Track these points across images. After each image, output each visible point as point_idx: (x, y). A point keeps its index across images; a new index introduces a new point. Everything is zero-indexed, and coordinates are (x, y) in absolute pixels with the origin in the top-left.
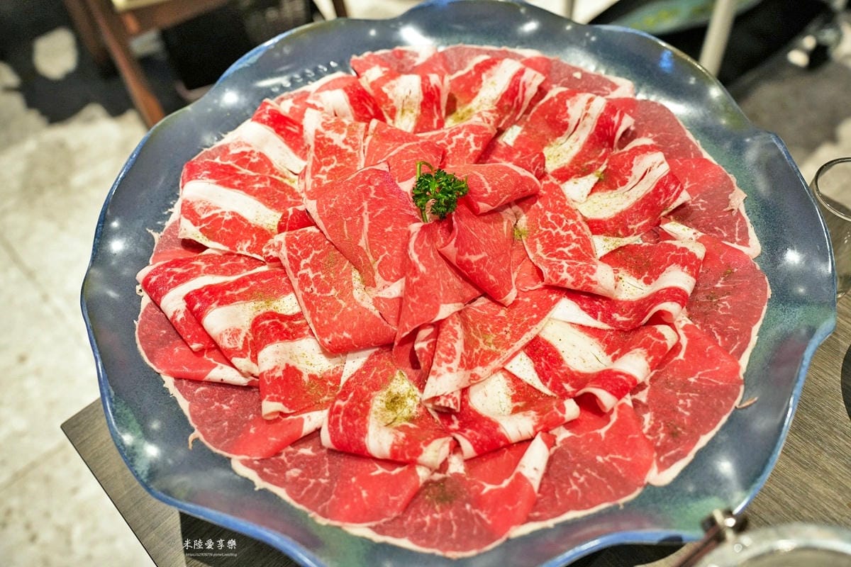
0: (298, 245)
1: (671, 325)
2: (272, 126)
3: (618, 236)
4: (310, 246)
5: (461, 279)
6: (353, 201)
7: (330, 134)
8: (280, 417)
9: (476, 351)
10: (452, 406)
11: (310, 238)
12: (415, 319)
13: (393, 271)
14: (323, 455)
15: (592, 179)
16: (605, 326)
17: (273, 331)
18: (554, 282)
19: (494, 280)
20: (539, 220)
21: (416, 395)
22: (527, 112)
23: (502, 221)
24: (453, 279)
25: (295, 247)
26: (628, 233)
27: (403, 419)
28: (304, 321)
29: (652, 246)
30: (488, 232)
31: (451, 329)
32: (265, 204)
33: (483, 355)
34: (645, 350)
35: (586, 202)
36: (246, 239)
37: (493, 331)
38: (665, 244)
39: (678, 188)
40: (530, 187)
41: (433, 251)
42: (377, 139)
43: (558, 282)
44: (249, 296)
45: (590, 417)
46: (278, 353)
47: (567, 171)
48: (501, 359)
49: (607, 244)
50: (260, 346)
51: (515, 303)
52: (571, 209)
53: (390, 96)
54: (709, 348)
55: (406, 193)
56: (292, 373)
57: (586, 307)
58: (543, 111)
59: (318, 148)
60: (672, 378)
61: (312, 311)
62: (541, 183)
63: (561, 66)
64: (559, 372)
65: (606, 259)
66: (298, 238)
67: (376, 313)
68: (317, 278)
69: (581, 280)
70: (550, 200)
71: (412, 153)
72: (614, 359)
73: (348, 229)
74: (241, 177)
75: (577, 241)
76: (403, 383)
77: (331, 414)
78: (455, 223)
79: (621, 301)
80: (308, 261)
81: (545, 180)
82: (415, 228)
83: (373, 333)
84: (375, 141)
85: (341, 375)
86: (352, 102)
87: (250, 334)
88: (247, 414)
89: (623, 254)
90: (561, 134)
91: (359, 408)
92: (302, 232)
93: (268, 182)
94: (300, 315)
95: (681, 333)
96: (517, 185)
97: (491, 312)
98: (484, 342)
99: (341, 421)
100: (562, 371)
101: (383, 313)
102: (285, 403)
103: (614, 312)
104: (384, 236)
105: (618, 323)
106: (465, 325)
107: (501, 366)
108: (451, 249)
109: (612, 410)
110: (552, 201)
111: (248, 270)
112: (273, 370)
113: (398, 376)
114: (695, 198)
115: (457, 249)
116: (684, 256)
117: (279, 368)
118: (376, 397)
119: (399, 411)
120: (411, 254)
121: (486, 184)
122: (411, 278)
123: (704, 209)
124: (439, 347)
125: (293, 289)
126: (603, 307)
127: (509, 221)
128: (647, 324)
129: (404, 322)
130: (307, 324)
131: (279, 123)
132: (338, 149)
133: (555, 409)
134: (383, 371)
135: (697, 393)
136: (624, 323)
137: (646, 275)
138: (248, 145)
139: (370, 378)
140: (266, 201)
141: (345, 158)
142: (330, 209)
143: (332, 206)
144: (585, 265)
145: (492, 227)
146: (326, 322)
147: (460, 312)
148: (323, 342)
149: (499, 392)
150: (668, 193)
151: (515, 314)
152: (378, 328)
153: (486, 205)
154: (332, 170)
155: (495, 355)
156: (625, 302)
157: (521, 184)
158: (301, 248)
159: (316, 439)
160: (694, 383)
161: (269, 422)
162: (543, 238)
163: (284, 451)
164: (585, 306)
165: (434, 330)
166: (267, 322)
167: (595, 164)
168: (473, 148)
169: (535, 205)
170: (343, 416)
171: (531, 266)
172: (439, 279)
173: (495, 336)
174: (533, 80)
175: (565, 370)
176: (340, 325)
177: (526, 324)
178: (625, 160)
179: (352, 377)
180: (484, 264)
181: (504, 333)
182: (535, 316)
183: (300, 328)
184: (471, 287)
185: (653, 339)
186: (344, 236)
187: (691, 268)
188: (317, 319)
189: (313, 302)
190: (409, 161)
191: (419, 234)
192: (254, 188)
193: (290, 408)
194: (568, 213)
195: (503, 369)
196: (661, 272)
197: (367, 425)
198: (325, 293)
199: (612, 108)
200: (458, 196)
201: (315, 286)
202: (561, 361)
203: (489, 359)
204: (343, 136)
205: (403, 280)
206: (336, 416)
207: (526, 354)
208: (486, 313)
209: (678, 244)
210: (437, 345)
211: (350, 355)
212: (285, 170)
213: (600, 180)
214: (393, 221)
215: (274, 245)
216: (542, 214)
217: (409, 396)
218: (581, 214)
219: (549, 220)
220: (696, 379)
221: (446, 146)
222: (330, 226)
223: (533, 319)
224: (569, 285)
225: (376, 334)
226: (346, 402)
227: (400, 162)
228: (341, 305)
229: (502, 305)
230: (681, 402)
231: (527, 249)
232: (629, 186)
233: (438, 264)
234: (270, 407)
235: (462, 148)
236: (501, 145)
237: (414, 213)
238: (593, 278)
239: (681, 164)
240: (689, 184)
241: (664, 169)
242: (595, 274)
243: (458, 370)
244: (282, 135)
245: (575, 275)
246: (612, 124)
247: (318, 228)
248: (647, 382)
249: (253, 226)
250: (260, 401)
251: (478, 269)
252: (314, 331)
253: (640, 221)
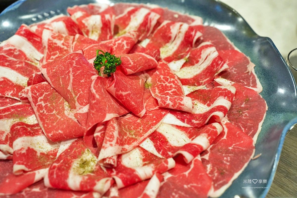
0: (37, 90)
1: (220, 123)
2: (26, 37)
3: (195, 86)
4: (43, 90)
5: (118, 104)
6: (65, 68)
7: (55, 41)
8: (23, 173)
9: (125, 137)
10: (112, 163)
11: (43, 87)
12: (94, 120)
13: (84, 101)
14: (45, 191)
15: (183, 61)
16: (189, 126)
17: (22, 131)
18: (163, 105)
19: (134, 104)
20: (157, 79)
21: (95, 160)
22: (152, 32)
23: (139, 79)
24: (113, 102)
25: (36, 92)
26: (199, 84)
27: (88, 172)
28: (39, 128)
29: (211, 90)
30: (132, 83)
31: (112, 126)
32: (22, 74)
33: (129, 140)
34: (207, 134)
35: (179, 71)
36: (10, 90)
37: (134, 129)
38: (217, 88)
39: (222, 63)
40: (153, 64)
41: (104, 89)
42: (79, 43)
43: (165, 105)
44: (11, 116)
45: (180, 167)
46: (24, 141)
47: (171, 58)
48: (138, 142)
49: (189, 89)
50: (14, 138)
51: (144, 117)
52: (172, 74)
53: (86, 24)
54: (238, 132)
55: (91, 64)
56: (31, 152)
57: (179, 118)
58: (160, 32)
59: (50, 48)
60: (221, 148)
61: (43, 122)
62: (158, 63)
63: (168, 13)
64: (166, 147)
65: (188, 95)
66: (37, 87)
67: (76, 120)
68: (46, 105)
69: (176, 104)
70: (162, 70)
71: (95, 48)
72: (192, 140)
73: (62, 81)
74: (9, 61)
75: (175, 88)
76: (89, 155)
77: (50, 169)
78: (115, 77)
79: (196, 114)
80: (42, 98)
81: (161, 62)
82: (94, 77)
83: (74, 130)
84: (78, 44)
85: (57, 152)
86: (67, 27)
87: (10, 134)
88: (5, 173)
89: (197, 93)
90: (168, 42)
91: (65, 166)
92: (39, 84)
93: (24, 64)
94: (38, 125)
95: (224, 126)
96: (146, 62)
97: (133, 121)
98: (129, 134)
99: (55, 172)
100: (167, 147)
101: (79, 120)
102: (26, 166)
103: (193, 119)
104: (81, 85)
105: (195, 124)
106: (120, 124)
107: (138, 145)
108: (112, 88)
109: (191, 162)
110: (163, 71)
111: (11, 104)
112: (21, 150)
113: (86, 151)
114: (231, 68)
115: (115, 88)
116: (225, 92)
117: (24, 149)
118: (75, 162)
119: (86, 168)
120: (92, 90)
121: (131, 61)
122: (92, 101)
123: (236, 73)
125: (34, 113)
126: (188, 117)
127: (143, 80)
128: (208, 123)
129: (88, 123)
130: (41, 129)
131: (29, 36)
132: (59, 48)
133: (163, 163)
134: (79, 149)
135: (232, 154)
136: (197, 124)
137: (208, 103)
138: (14, 46)
139: (72, 153)
140: (22, 73)
141: (63, 52)
142: (54, 72)
143: (54, 70)
144: (178, 97)
145: (134, 81)
146: (50, 126)
147: (117, 118)
148: (48, 136)
149: (137, 157)
150: (218, 65)
151: (145, 121)
152: (76, 128)
153: (130, 70)
154: (57, 58)
155: (135, 140)
156: (198, 115)
157: (148, 62)
158: (39, 92)
159: (42, 184)
160: (232, 150)
161: (17, 176)
162: (159, 87)
163: (24, 191)
164: (179, 117)
165: (104, 127)
166: (19, 127)
167: (184, 55)
168: (126, 47)
169: (155, 73)
170: (57, 170)
171: (153, 99)
172: (106, 102)
173: (135, 131)
174: (155, 17)
175: (169, 146)
176: (57, 127)
177: (150, 125)
178: (198, 52)
179: (63, 153)
180: (129, 96)
181: (140, 130)
182: (154, 122)
183: (37, 131)
184: (123, 108)
185: (211, 129)
186: (60, 85)
187: (229, 97)
188: (46, 125)
189: (44, 117)
190: (94, 51)
191: (96, 80)
192: (16, 67)
193: (29, 168)
194: (171, 76)
195: (138, 146)
196: (215, 100)
197: (68, 174)
198: (50, 112)
199: (191, 29)
200: (116, 65)
201: (45, 110)
202: (167, 142)
203: (131, 141)
204: (62, 42)
205: (89, 104)
206: (53, 170)
207: (150, 139)
208: (131, 121)
209: (223, 87)
210: (105, 134)
211: (62, 143)
212: (33, 59)
213: (186, 62)
214: (84, 77)
215: (25, 91)
216: (159, 76)
217: (92, 161)
218: (177, 76)
219: (162, 79)
220: (232, 148)
221: (113, 47)
222: (53, 80)
223: (153, 123)
224: (170, 107)
225: (75, 131)
226: (59, 164)
227: (89, 52)
228: (58, 118)
229: (139, 117)
230: (225, 158)
231: (151, 92)
232: (200, 63)
233: (106, 95)
234: (17, 167)
235: (120, 47)
236: (139, 47)
237: (94, 73)
238: (182, 103)
239: (224, 52)
240: (228, 62)
241: (216, 54)
242: (183, 101)
243: (115, 145)
244: (31, 42)
245: (173, 102)
246: (191, 36)
247: (47, 82)
248: (209, 150)
249: (15, 84)
250: (12, 167)
251: (126, 99)
252: (44, 131)
253: (205, 79)
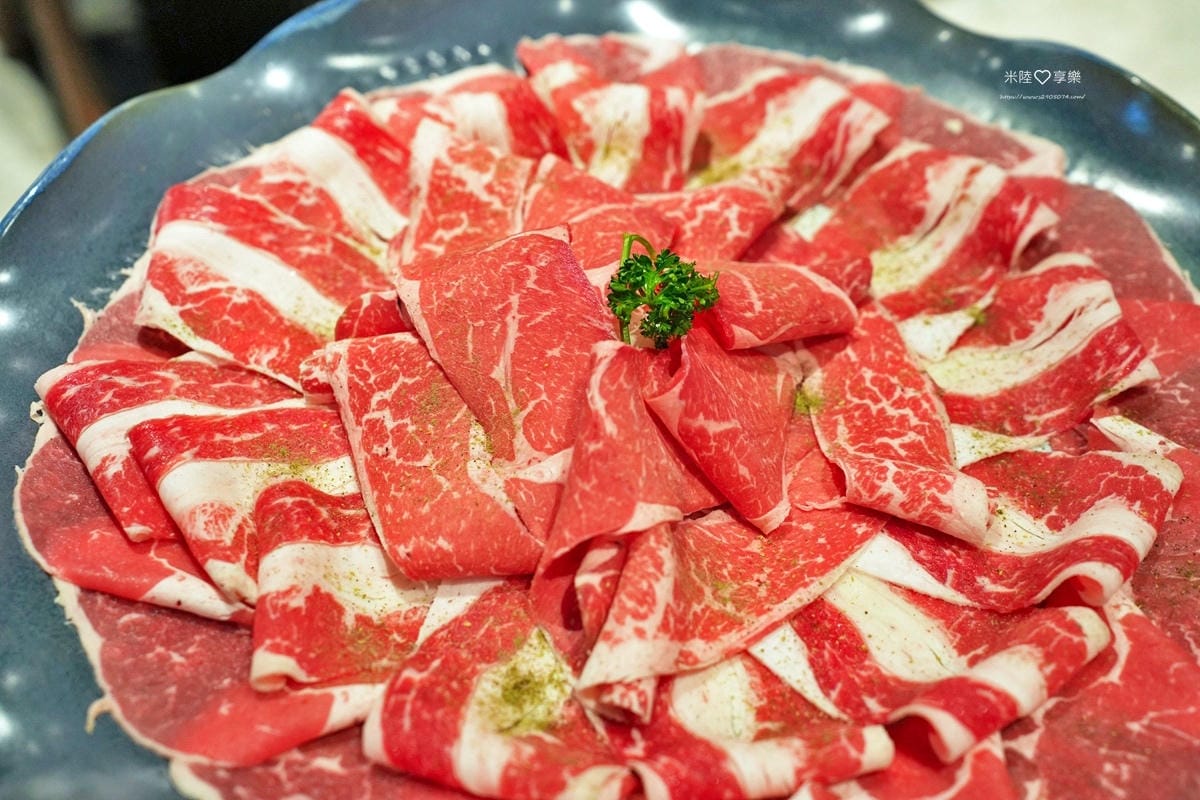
0: (373, 363)
1: (1099, 610)
2: (352, 142)
3: (1003, 431)
4: (396, 367)
5: (683, 466)
6: (492, 291)
7: (461, 171)
8: (287, 689)
9: (697, 608)
10: (636, 708)
11: (397, 353)
12: (584, 522)
13: (552, 432)
14: (362, 776)
15: (960, 321)
16: (960, 599)
17: (299, 519)
18: (866, 498)
19: (748, 477)
20: (848, 382)
21: (565, 681)
22: (847, 183)
23: (776, 372)
24: (665, 458)
25: (366, 367)
26: (1022, 430)
27: (534, 725)
28: (362, 512)
29: (1069, 459)
30: (746, 386)
31: (652, 554)
32: (318, 287)
33: (709, 619)
34: (1040, 649)
35: (943, 360)
36: (270, 345)
37: (733, 576)
38: (1098, 456)
39: (1135, 353)
40: (838, 315)
41: (636, 401)
42: (552, 191)
43: (874, 498)
44: (260, 449)
45: (913, 770)
46: (301, 561)
47: (912, 299)
48: (744, 633)
49: (977, 443)
50: (269, 543)
51: (781, 532)
52: (913, 370)
53: (587, 119)
54: (1176, 665)
55: (597, 288)
56: (322, 605)
57: (924, 557)
58: (877, 184)
59: (435, 195)
60: (1092, 719)
61: (380, 492)
62: (860, 313)
63: (920, 109)
64: (858, 675)
65: (972, 470)
66: (373, 350)
67: (509, 507)
68: (400, 429)
69: (920, 500)
70: (872, 348)
71: (615, 223)
72: (973, 662)
73: (473, 342)
74: (276, 228)
75: (920, 430)
76: (542, 655)
77: (391, 692)
78: (685, 354)
79: (997, 556)
80: (387, 395)
81: (868, 310)
82: (607, 349)
83: (496, 545)
84: (547, 194)
85: (420, 623)
86: (512, 120)
87: (251, 522)
88: (219, 675)
89: (1009, 466)
90: (907, 231)
91: (449, 688)
92: (382, 340)
93: (329, 247)
94: (356, 499)
95: (1118, 629)
96: (813, 308)
97: (733, 542)
98: (714, 593)
99: (408, 708)
100: (864, 673)
101: (522, 510)
102: (301, 660)
103: (981, 573)
104: (543, 366)
105: (988, 595)
106: (681, 550)
107: (742, 646)
108: (671, 402)
109: (960, 760)
110: (877, 350)
111: (264, 402)
112: (287, 593)
113: (534, 640)
114: (1168, 379)
115: (683, 403)
116: (1136, 483)
117: (299, 591)
118: (485, 675)
119: (528, 708)
120: (592, 398)
121: (754, 296)
122: (586, 444)
123: (1186, 402)
124: (625, 586)
125: (348, 449)
126: (960, 561)
127: (788, 376)
128: (1045, 604)
129: (560, 528)
130: (368, 517)
131: (365, 137)
132: (473, 200)
133: (844, 741)
134: (505, 626)
135: (1143, 753)
136: (999, 596)
137: (1053, 513)
138: (298, 170)
139: (478, 637)
140: (320, 281)
141: (485, 218)
142: (446, 300)
143: (449, 295)
144: (931, 473)
145: (754, 380)
146: (406, 515)
147: (673, 526)
148: (395, 553)
149: (732, 698)
150: (1113, 358)
151: (781, 551)
152: (508, 539)
153: (747, 333)
154: (457, 238)
155: (733, 624)
156: (1004, 558)
157: (821, 306)
158: (377, 369)
159: (353, 744)
160: (1140, 735)
161: (261, 696)
162: (853, 417)
163: (283, 759)
164: (922, 554)
165: (619, 553)
166: (289, 500)
167: (969, 294)
168: (735, 232)
169: (843, 353)
170: (416, 699)
171: (823, 464)
172: (640, 454)
173: (736, 586)
174: (866, 122)
175: (870, 673)
176: (432, 523)
177: (802, 571)
178: (1032, 291)
179: (442, 629)
180: (733, 440)
181: (755, 584)
182: (820, 559)
183: (353, 523)
184: (700, 485)
185: (1058, 630)
186: (465, 356)
187: (1148, 506)
188: (389, 509)
189: (386, 476)
190: (609, 234)
191: (612, 361)
192: (298, 253)
193: (310, 672)
194: (905, 375)
195: (745, 653)
196: (1084, 508)
197: (460, 722)
198: (413, 459)
199: (1015, 190)
200: (697, 305)
201: (394, 445)
202: (865, 653)
203: (719, 627)
204: (487, 178)
205: (570, 451)
206: (401, 697)
207: (795, 630)
208: (724, 541)
209: (1125, 459)
210: (621, 584)
211: (443, 588)
212: (364, 229)
213: (976, 325)
214: (564, 337)
215: (324, 359)
216: (854, 371)
217: (551, 680)
218: (932, 380)
219: (868, 384)
220: (1143, 726)
221: (683, 223)
222: (440, 333)
223: (815, 565)
224: (893, 507)
225: (503, 549)
226: (425, 675)
227: (590, 234)
228: (438, 488)
229: (757, 530)
230: (1108, 767)
231: (818, 432)
232: (1034, 339)
233: (643, 427)
234: (268, 663)
235: (712, 229)
236: (788, 237)
237: (607, 326)
238: (945, 499)
239: (1145, 310)
240: (1159, 350)
241: (1110, 313)
242: (949, 492)
243: (655, 637)
244: (369, 163)
245: (908, 490)
246: (1012, 219)
247: (416, 335)
248: (1039, 716)
249: (287, 323)
250: (250, 653)
251: (719, 450)
252: (380, 531)
253: (1050, 408)
